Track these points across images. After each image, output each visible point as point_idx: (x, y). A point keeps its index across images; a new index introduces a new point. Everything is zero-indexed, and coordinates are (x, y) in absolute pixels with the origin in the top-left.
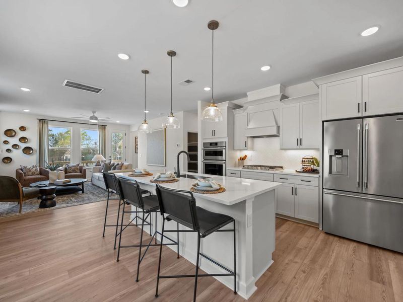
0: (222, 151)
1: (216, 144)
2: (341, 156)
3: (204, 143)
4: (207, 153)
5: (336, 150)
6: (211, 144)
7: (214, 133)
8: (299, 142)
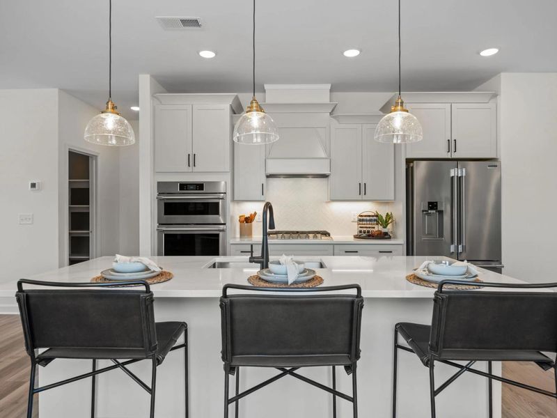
0: (218, 203)
1: (200, 186)
2: (434, 211)
3: (159, 184)
4: (171, 208)
5: (429, 203)
6: (184, 186)
7: (192, 160)
8: (363, 190)
